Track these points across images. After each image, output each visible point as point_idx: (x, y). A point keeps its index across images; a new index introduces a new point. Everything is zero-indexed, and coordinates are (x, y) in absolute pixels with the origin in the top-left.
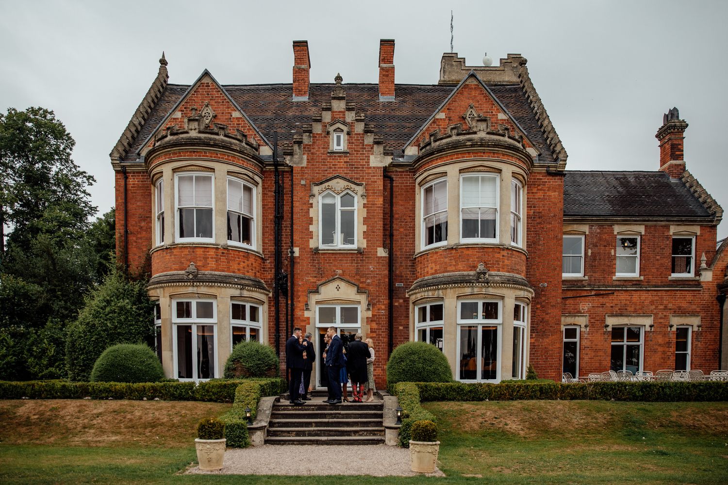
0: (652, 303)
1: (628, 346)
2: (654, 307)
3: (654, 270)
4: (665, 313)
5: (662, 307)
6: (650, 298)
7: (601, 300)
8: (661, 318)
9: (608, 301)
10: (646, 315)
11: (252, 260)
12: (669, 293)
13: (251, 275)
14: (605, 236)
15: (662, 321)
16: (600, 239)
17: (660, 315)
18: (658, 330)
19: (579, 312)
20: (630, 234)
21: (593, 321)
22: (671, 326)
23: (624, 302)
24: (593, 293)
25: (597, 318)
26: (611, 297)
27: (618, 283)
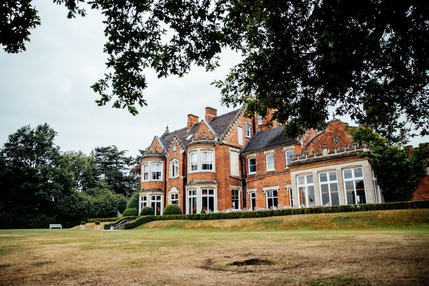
0: (278, 180)
1: (274, 199)
2: (279, 181)
3: (279, 167)
4: (283, 184)
5: (282, 181)
6: (278, 178)
7: (260, 181)
8: (282, 186)
9: (263, 181)
10: (276, 185)
11: (158, 183)
12: (284, 175)
13: (158, 188)
14: (261, 156)
15: (283, 187)
16: (260, 158)
17: (282, 185)
18: (282, 191)
19: (254, 187)
20: (270, 154)
21: (258, 189)
22: (286, 189)
23: (268, 181)
24: (258, 179)
25: (260, 188)
26: (264, 179)
27: (267, 173)
